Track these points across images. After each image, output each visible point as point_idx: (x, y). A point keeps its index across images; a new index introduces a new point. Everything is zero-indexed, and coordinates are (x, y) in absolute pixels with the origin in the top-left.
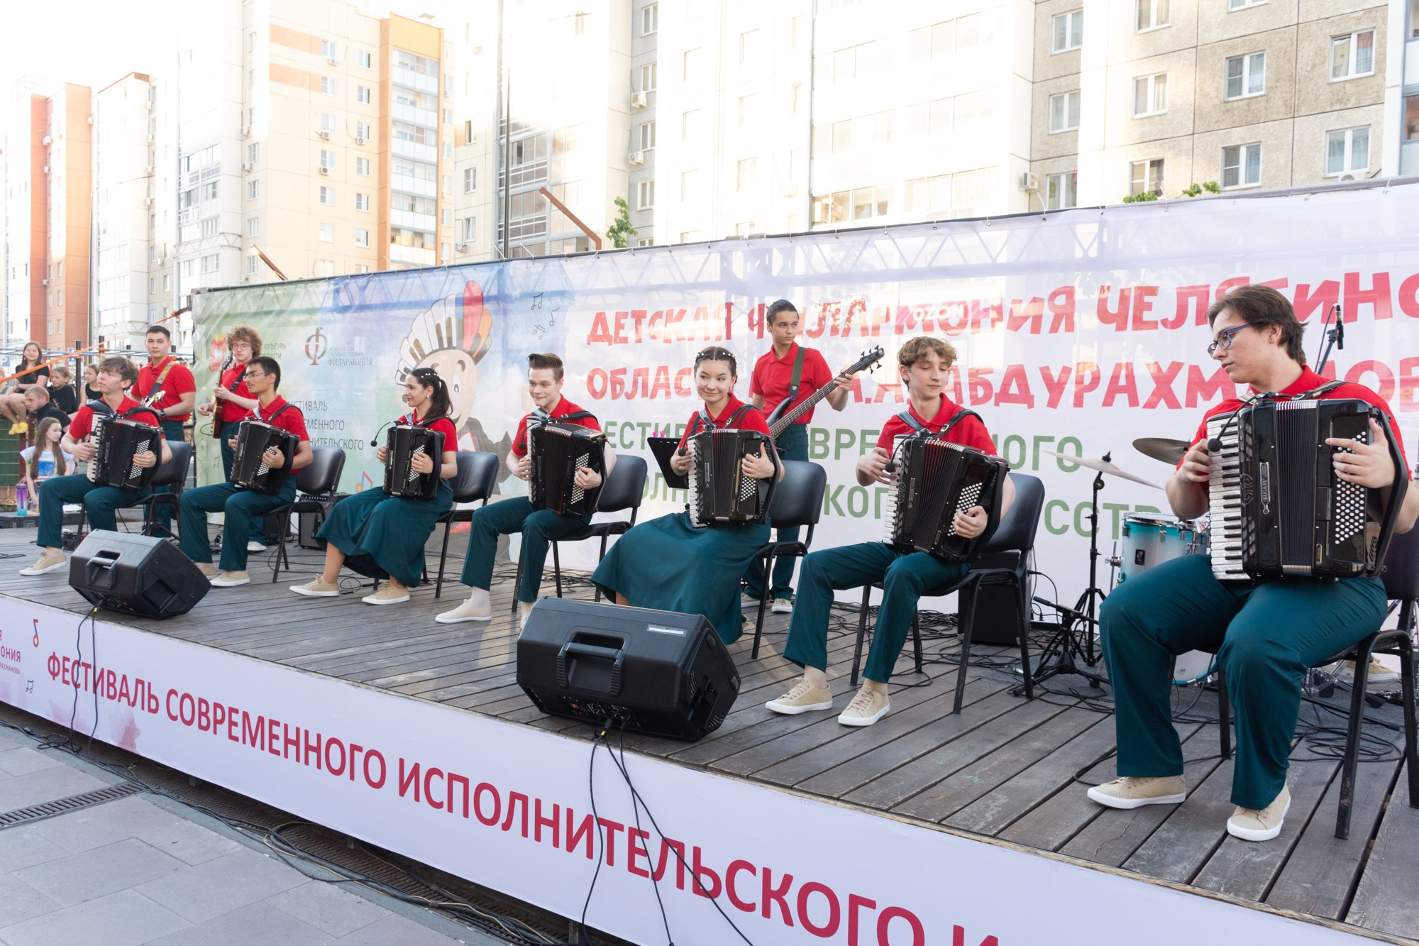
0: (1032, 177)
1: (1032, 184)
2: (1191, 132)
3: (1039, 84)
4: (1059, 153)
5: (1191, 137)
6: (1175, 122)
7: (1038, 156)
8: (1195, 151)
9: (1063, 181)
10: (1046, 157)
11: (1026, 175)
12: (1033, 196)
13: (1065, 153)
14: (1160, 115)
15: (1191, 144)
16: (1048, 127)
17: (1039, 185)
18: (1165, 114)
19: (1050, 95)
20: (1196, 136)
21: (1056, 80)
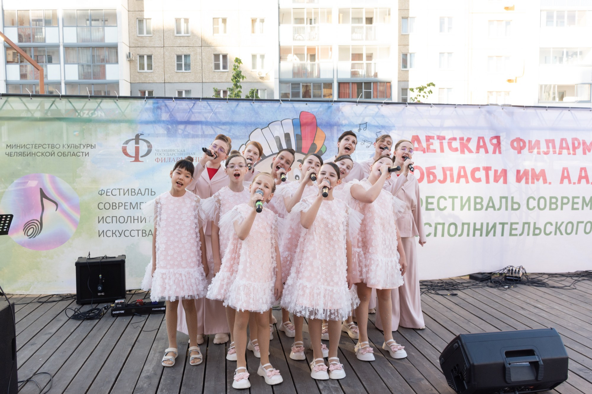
0: (132, 54)
1: (132, 57)
2: (200, 45)
3: (132, 12)
4: (143, 45)
5: (201, 47)
6: (194, 40)
7: (133, 45)
8: (203, 54)
9: (145, 57)
10: (137, 46)
11: (130, 53)
12: (132, 63)
13: (146, 45)
14: (188, 36)
15: (201, 50)
16: (137, 33)
17: (135, 58)
18: (189, 36)
19: (137, 18)
20: (202, 47)
21: (140, 12)
